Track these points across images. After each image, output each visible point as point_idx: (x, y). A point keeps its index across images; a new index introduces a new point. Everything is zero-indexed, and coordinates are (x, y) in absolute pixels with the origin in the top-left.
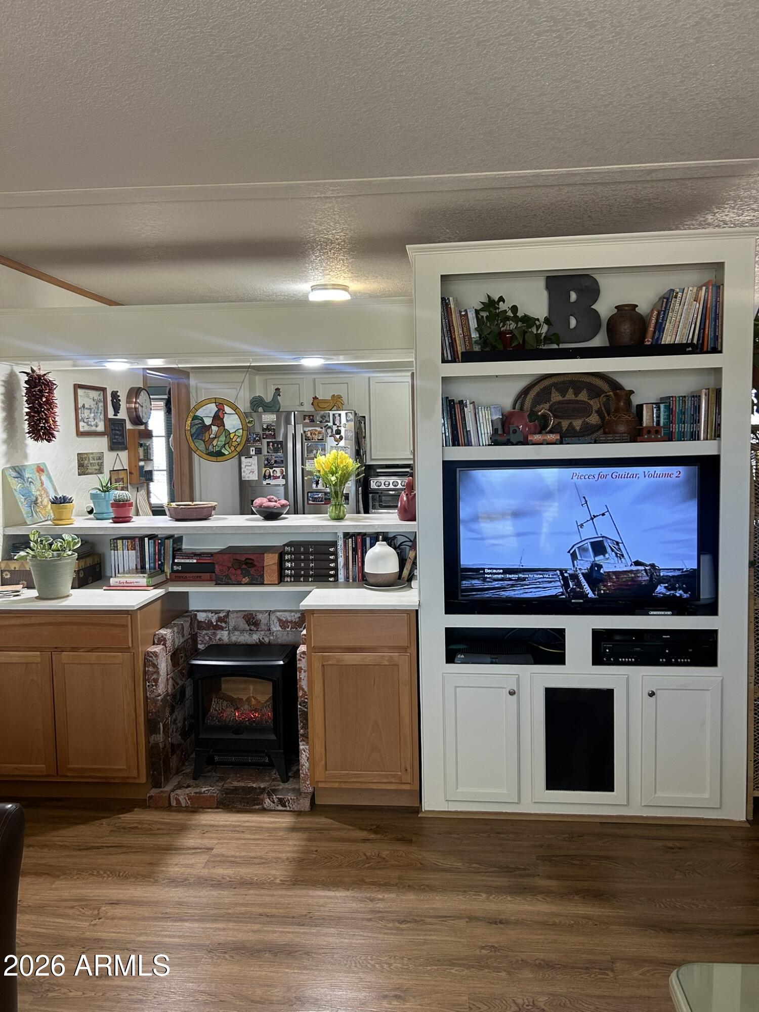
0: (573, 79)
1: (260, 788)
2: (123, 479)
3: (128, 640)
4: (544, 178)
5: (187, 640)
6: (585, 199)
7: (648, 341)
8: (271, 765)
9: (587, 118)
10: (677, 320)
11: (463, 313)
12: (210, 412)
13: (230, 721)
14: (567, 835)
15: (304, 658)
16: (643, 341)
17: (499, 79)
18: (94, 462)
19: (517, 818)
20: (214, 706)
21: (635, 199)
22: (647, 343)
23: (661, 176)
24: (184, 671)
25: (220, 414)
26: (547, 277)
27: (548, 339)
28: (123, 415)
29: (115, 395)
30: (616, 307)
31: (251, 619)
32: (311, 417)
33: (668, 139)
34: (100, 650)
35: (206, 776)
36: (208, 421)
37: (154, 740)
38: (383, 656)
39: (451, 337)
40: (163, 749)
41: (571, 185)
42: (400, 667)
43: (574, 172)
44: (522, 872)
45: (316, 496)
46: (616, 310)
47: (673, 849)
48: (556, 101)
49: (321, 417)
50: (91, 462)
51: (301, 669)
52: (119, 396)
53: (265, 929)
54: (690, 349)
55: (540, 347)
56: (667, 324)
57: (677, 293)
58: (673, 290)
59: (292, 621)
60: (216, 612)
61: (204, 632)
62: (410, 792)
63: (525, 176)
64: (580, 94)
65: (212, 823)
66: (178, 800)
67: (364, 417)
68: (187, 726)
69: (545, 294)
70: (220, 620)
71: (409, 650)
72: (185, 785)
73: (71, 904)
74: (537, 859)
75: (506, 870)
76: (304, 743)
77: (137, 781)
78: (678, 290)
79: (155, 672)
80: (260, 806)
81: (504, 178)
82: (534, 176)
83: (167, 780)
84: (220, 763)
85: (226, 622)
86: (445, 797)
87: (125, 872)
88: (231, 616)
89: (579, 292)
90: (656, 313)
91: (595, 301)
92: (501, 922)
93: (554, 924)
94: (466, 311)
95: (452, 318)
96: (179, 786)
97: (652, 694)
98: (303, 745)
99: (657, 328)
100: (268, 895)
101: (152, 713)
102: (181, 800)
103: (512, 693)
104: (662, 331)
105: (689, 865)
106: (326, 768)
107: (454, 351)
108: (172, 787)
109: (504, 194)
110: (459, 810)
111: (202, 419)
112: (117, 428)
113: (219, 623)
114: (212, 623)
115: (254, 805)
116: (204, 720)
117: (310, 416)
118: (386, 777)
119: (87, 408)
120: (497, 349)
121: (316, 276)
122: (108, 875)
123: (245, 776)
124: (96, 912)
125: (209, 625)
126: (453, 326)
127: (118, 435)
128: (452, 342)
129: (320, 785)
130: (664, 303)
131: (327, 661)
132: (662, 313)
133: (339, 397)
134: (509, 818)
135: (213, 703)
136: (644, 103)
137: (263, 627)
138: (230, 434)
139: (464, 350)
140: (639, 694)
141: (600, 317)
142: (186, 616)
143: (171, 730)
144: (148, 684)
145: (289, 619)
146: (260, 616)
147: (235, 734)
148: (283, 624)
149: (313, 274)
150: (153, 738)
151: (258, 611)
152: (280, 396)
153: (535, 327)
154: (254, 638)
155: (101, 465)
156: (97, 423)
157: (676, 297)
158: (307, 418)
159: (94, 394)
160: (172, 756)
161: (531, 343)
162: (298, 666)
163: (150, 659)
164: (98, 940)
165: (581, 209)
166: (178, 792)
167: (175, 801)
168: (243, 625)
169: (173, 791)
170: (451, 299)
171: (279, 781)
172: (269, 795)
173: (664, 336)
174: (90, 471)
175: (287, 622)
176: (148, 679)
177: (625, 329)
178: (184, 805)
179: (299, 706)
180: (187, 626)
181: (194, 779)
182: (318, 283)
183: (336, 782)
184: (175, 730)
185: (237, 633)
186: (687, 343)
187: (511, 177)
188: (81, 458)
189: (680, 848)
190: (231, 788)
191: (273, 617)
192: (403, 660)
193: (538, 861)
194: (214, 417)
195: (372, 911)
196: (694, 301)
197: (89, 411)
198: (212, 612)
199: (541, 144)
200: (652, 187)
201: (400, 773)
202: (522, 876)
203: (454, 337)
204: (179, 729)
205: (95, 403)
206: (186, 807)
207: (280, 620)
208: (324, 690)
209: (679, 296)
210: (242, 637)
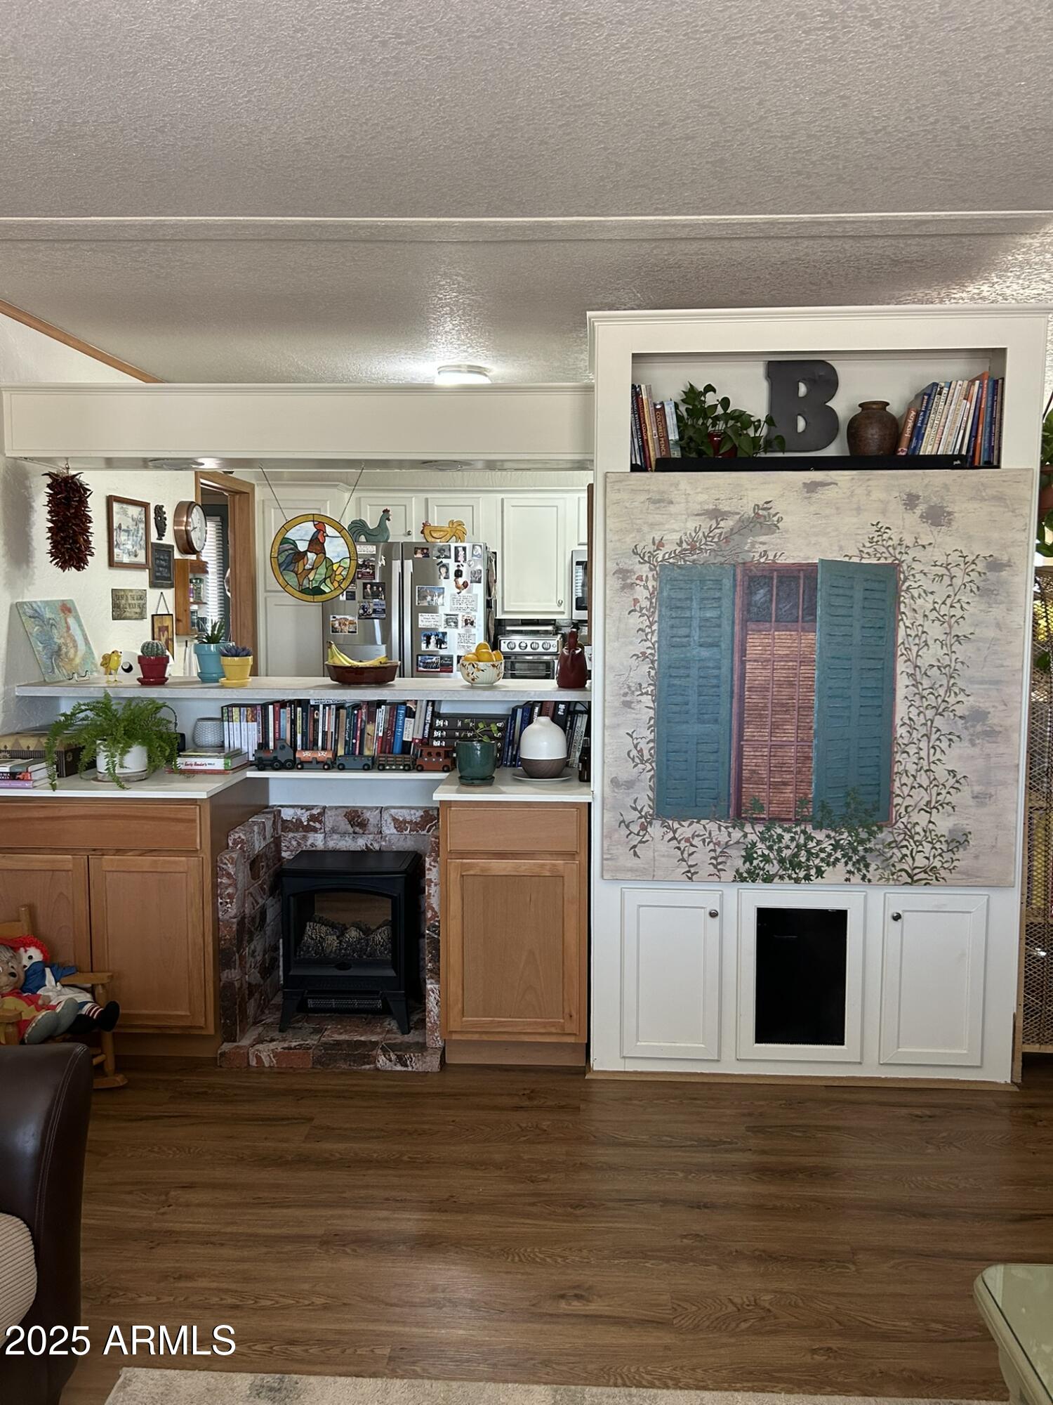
0: (842, 94)
1: (371, 1042)
2: (167, 627)
3: (196, 841)
4: (781, 226)
5: (269, 844)
6: (828, 258)
7: (902, 451)
8: (386, 1012)
9: (850, 147)
10: (941, 424)
11: (658, 407)
12: (306, 534)
13: (331, 952)
14: (784, 1102)
15: (434, 867)
16: (896, 451)
17: (746, 89)
18: (133, 602)
19: (717, 1080)
20: (310, 933)
21: (893, 260)
22: (901, 454)
23: (932, 229)
24: (265, 886)
25: (319, 537)
26: (770, 362)
27: (769, 445)
28: (169, 539)
29: (159, 510)
30: (860, 405)
31: (356, 819)
32: (425, 551)
33: (949, 180)
34: (154, 854)
35: (294, 1028)
36: (302, 546)
37: (227, 977)
38: (543, 865)
39: (642, 438)
40: (239, 989)
41: (813, 237)
42: (566, 879)
43: (821, 220)
44: (727, 1146)
45: (429, 661)
46: (860, 409)
47: (921, 1117)
48: (815, 122)
49: (439, 551)
50: (130, 602)
51: (430, 880)
52: (165, 513)
53: (396, 1216)
54: (958, 462)
55: (758, 455)
56: (928, 429)
57: (942, 388)
58: (936, 384)
59: (411, 821)
60: (308, 808)
61: (291, 835)
62: (574, 1046)
63: (756, 223)
64: (846, 114)
65: (308, 1087)
66: (259, 1059)
67: (495, 553)
68: (268, 961)
69: (764, 386)
70: (312, 818)
71: (577, 857)
72: (268, 1039)
73: (128, 1188)
74: (748, 1131)
75: (706, 1143)
76: (433, 981)
77: (204, 1033)
78: (943, 384)
79: (230, 885)
80: (372, 1066)
81: (729, 225)
82: (767, 223)
83: (243, 1032)
84: (315, 1010)
85: (320, 822)
86: (621, 1051)
87: (197, 1148)
88: (329, 813)
89: (811, 383)
90: (913, 413)
91: (831, 397)
92: (705, 1206)
93: (775, 1208)
94: (662, 403)
95: (643, 412)
96: (260, 1041)
97: (897, 917)
98: (431, 983)
99: (915, 433)
100: (395, 1176)
101: (225, 940)
102: (263, 1057)
103: (713, 915)
104: (921, 437)
105: (943, 1138)
106: (463, 1013)
107: (645, 457)
108: (252, 1040)
109: (723, 247)
110: (639, 1070)
111: (294, 543)
112: (162, 557)
113: (311, 823)
114: (302, 822)
115: (365, 1063)
116: (296, 951)
117: (423, 549)
118: (545, 1025)
119: (124, 530)
120: (704, 456)
121: (448, 354)
122: (174, 1152)
123: (348, 1027)
124: (163, 1198)
125: (297, 825)
126: (645, 423)
127: (162, 566)
128: (643, 445)
129: (455, 1037)
130: (925, 401)
131: (468, 870)
132: (922, 413)
133: (460, 524)
134: (706, 1080)
135: (308, 928)
136: (926, 130)
137: (371, 828)
138: (333, 564)
139: (658, 456)
140: (878, 917)
141: (837, 418)
142: (267, 813)
143: (248, 965)
144: (220, 901)
145: (408, 818)
146: (367, 815)
147: (340, 969)
148: (400, 825)
149: (445, 350)
150: (225, 975)
151: (365, 808)
152: (389, 520)
153: (752, 428)
154: (359, 844)
155: (143, 607)
156: (135, 551)
157: (940, 394)
158: (419, 551)
159: (135, 511)
160: (249, 999)
161: (745, 450)
162: (427, 877)
163: (224, 866)
164: (170, 1233)
165: (820, 271)
166: (260, 1047)
167: (255, 1059)
168: (345, 825)
169: (253, 1046)
170: (643, 387)
171: (395, 1033)
172: (385, 1051)
173: (923, 444)
174: (128, 614)
175: (405, 822)
176: (221, 894)
177: (872, 435)
178: (267, 1065)
179: (427, 932)
180: (269, 824)
181: (281, 1031)
182: (450, 363)
183: (477, 1032)
184: (253, 965)
185: (335, 836)
186: (953, 455)
187: (737, 224)
188: (117, 595)
189: (930, 1117)
190: (332, 1042)
191: (386, 816)
192: (569, 869)
193: (749, 1133)
194: (311, 541)
195: (533, 1195)
196: (964, 399)
197: (126, 534)
198: (302, 807)
199: (784, 180)
200: (918, 245)
201: (562, 1021)
202: (727, 1151)
203: (645, 438)
204: (258, 965)
205: (134, 523)
206: (270, 1067)
207: (395, 820)
208: (463, 908)
209: (944, 392)
210: (344, 842)
